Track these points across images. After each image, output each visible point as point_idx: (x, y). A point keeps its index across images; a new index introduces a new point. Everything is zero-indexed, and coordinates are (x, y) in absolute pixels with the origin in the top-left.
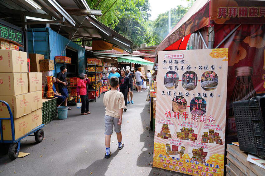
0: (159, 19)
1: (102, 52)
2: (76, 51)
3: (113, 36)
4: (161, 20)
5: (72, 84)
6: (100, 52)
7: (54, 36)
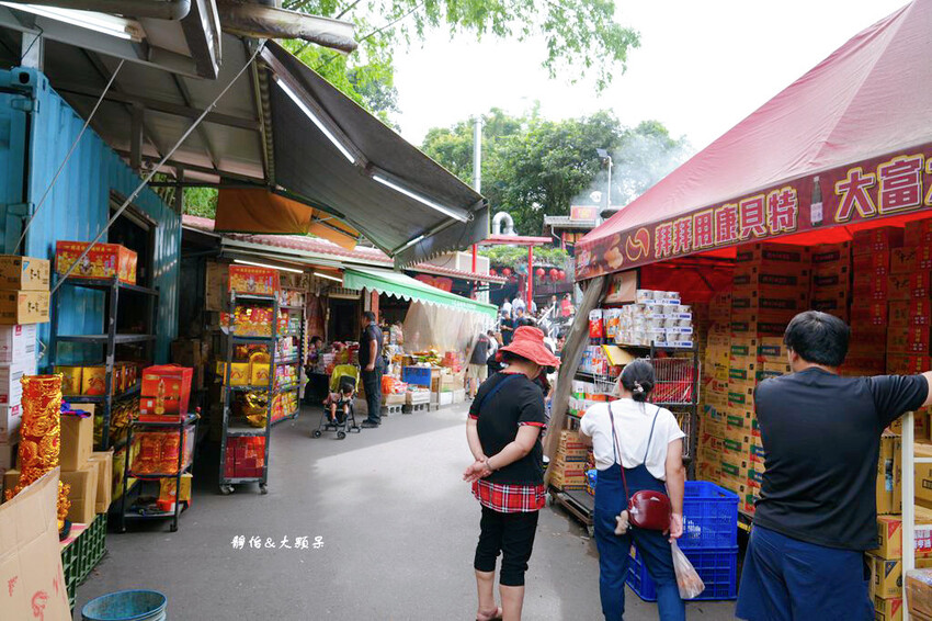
0: (432, 145)
1: (260, 242)
2: (146, 227)
3: (371, 165)
4: (439, 150)
5: (150, 404)
6: (251, 241)
7: (61, 127)
